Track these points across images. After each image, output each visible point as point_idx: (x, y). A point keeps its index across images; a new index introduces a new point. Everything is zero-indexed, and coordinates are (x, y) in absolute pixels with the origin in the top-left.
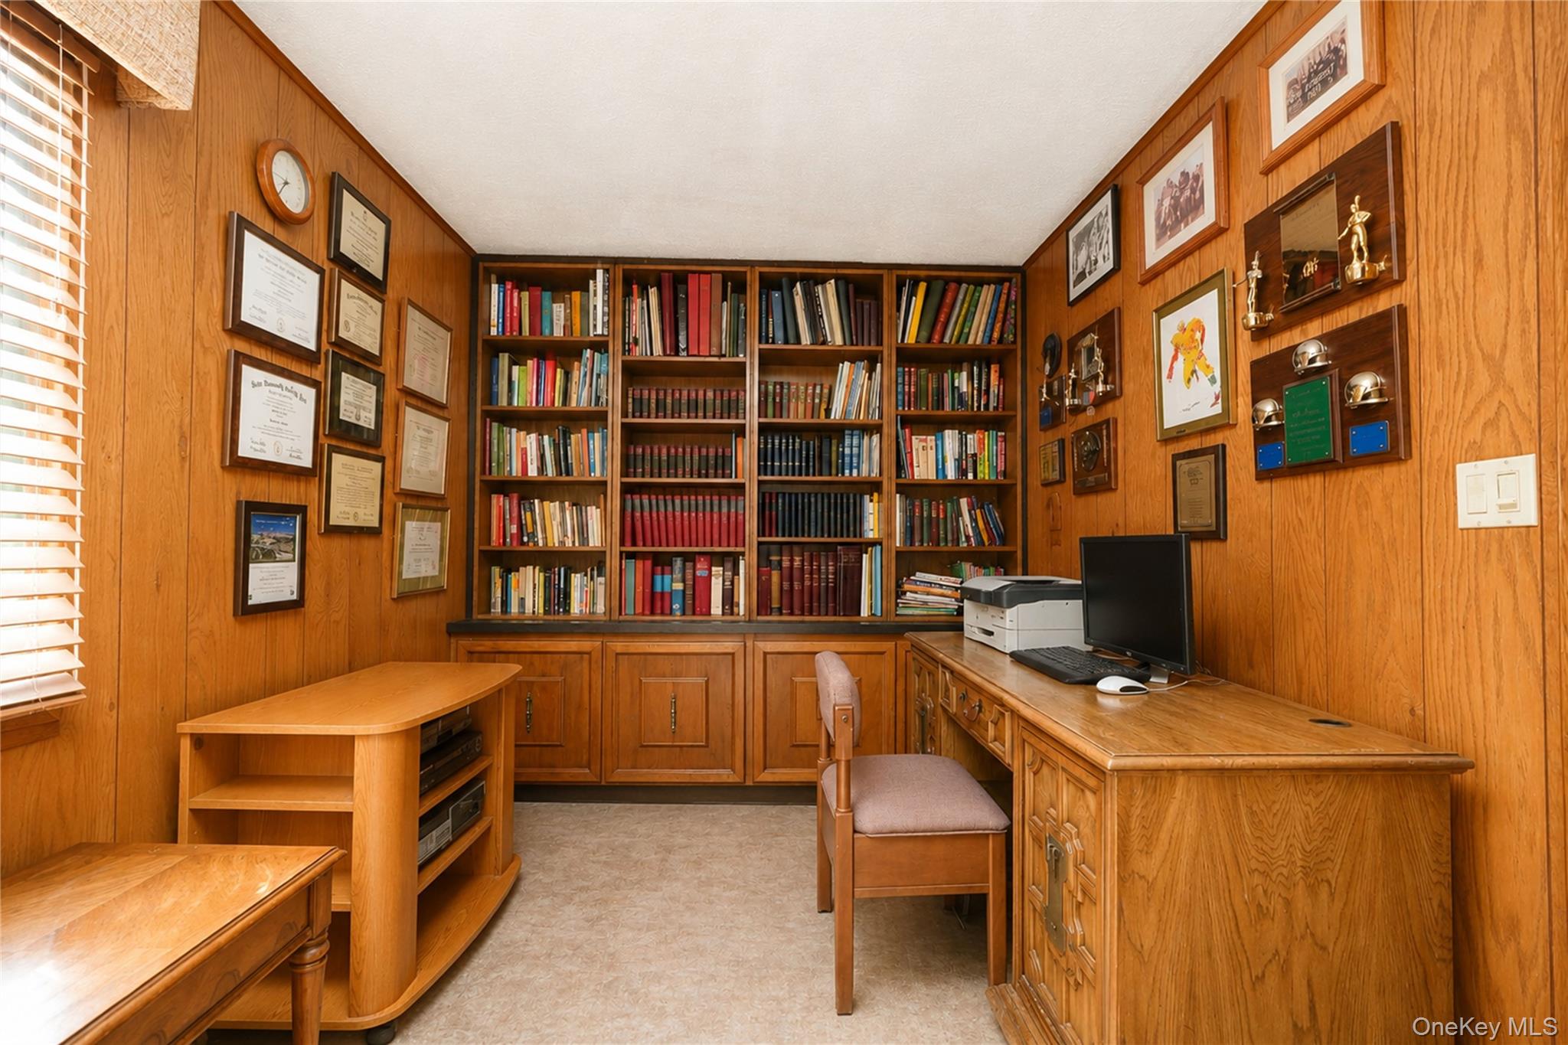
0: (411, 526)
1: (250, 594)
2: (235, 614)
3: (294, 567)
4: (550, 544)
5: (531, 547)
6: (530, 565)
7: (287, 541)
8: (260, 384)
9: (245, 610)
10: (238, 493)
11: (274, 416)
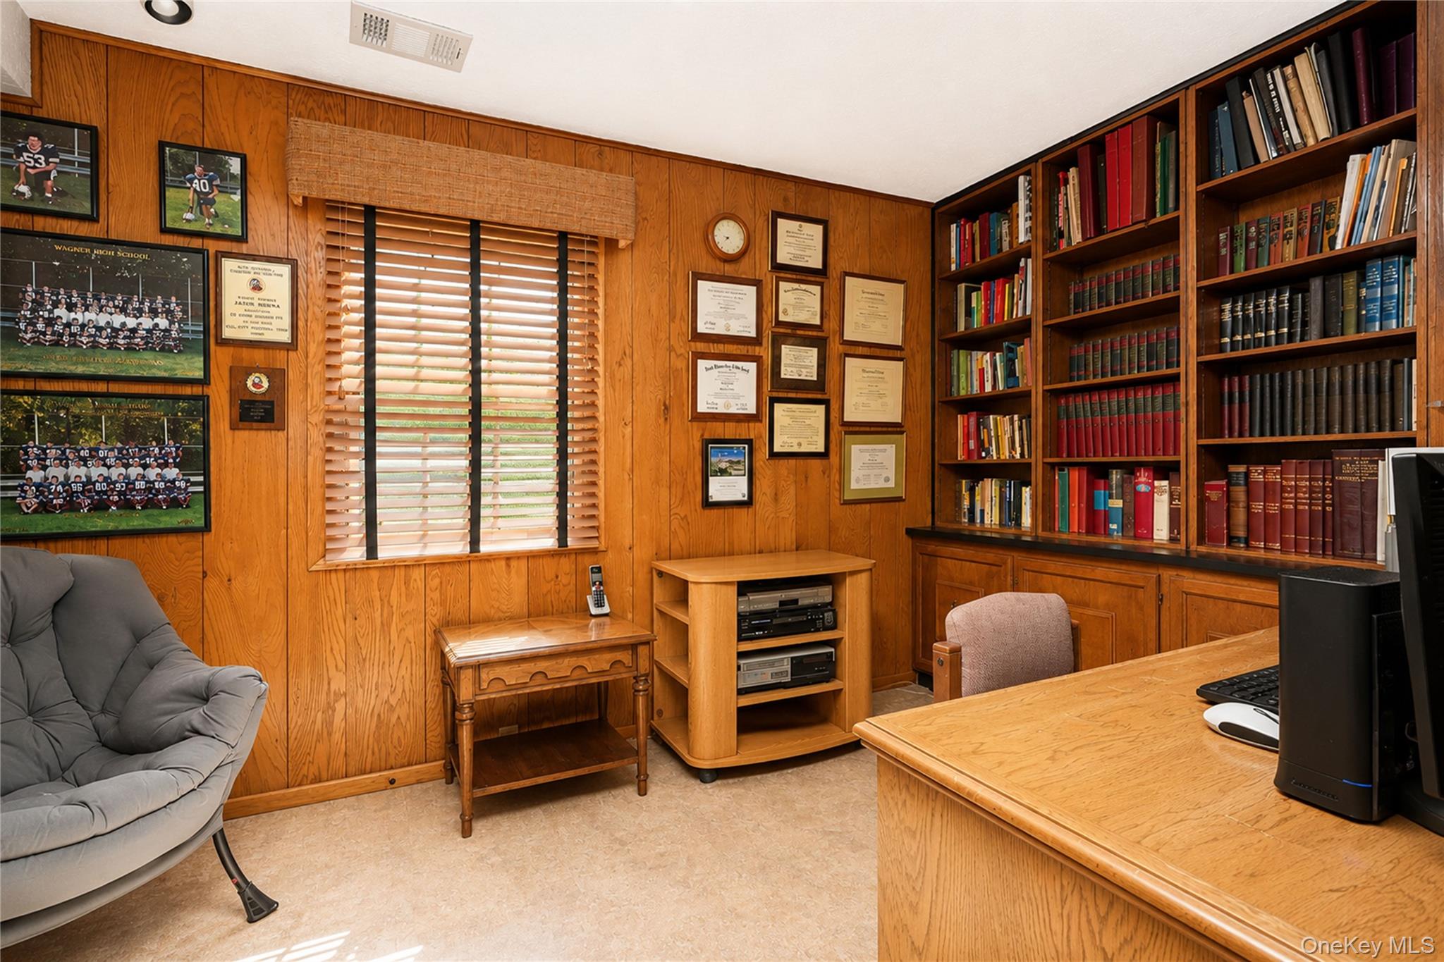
0: (855, 449)
1: (710, 494)
2: (703, 507)
3: (745, 479)
4: (1002, 457)
5: (987, 460)
6: (988, 477)
7: (739, 462)
8: (711, 368)
9: (707, 504)
10: (702, 435)
11: (724, 386)
